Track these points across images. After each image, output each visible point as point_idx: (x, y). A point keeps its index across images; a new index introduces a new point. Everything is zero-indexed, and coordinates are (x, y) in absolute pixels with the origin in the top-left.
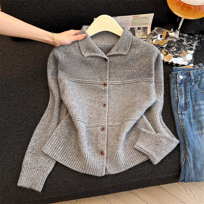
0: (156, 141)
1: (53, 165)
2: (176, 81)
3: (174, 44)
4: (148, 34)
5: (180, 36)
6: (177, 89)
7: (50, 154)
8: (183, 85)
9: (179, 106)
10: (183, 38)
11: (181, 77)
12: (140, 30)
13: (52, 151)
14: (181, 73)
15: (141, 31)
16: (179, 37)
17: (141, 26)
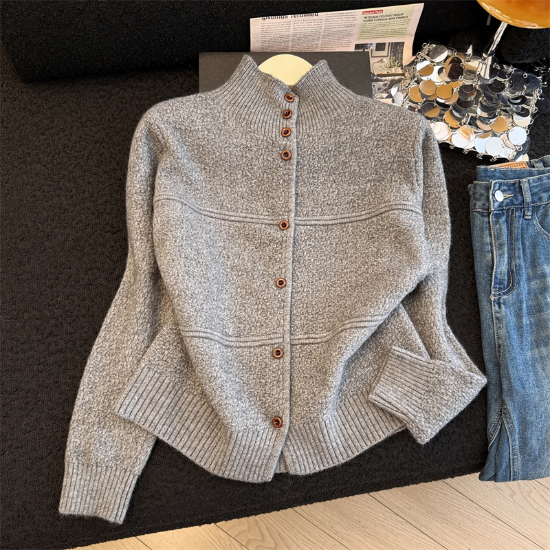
0: (427, 381)
1: (149, 450)
2: (486, 207)
3: (477, 97)
4: (405, 63)
5: (493, 72)
6: (490, 229)
7: (138, 418)
8: (504, 219)
9: (493, 280)
10: (504, 77)
11: (500, 196)
12: (384, 50)
13: (143, 409)
14: (498, 185)
15: (384, 53)
16: (491, 77)
17: (387, 40)
